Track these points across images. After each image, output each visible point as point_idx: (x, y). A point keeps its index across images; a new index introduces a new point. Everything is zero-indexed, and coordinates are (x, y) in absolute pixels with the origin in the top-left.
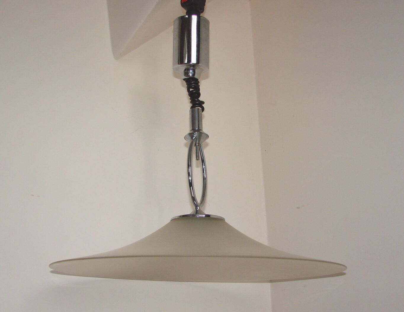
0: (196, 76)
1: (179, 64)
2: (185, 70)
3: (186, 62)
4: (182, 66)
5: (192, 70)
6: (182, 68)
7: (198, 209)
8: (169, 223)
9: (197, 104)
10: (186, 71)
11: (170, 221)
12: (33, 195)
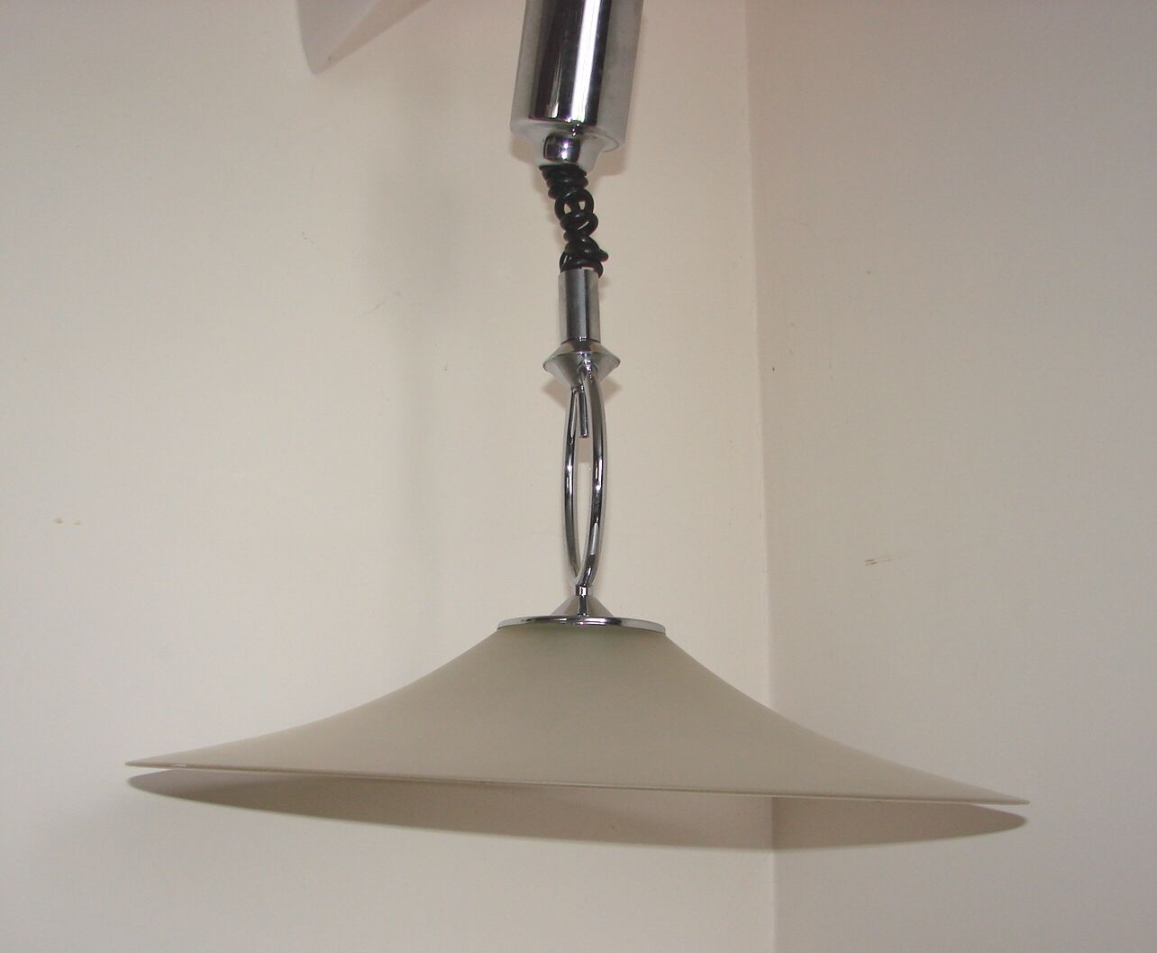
0: (582, 162)
1: (530, 117)
2: (549, 138)
3: (555, 115)
4: (540, 124)
5: (570, 140)
6: (541, 131)
7: (584, 594)
8: (493, 635)
9: (585, 256)
10: (553, 142)
11: (496, 630)
12: (59, 521)
